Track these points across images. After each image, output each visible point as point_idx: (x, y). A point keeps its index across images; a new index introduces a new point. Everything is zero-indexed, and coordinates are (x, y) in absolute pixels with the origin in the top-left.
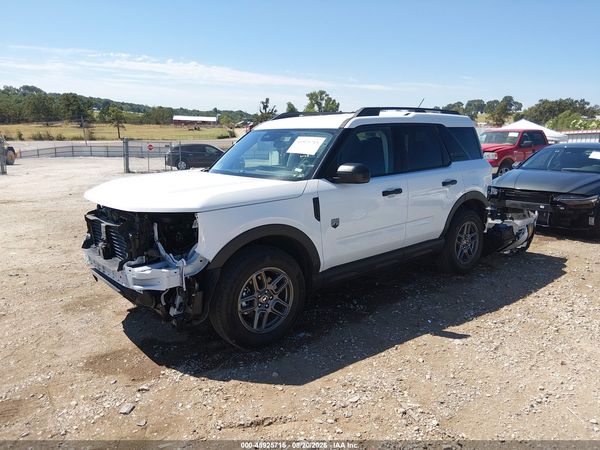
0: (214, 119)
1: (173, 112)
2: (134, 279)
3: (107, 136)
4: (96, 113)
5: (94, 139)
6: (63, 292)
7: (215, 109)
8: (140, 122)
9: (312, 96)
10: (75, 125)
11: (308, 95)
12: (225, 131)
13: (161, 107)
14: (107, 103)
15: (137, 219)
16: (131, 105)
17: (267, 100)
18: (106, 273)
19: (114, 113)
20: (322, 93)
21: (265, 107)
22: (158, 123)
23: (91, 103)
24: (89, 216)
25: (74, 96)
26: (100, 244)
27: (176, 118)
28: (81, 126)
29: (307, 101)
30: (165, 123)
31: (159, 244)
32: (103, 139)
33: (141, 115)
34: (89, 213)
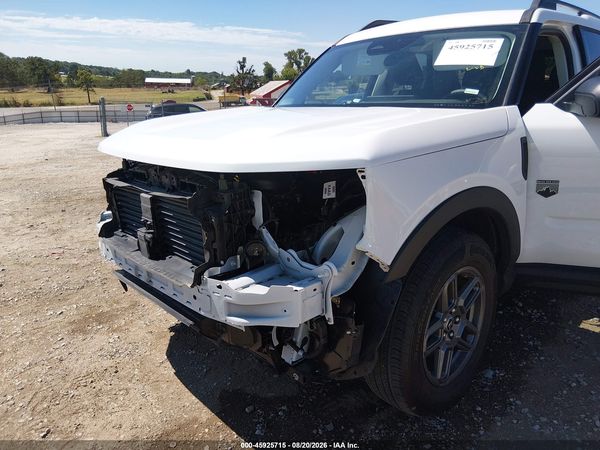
0: (188, 81)
1: (143, 74)
2: (229, 304)
3: (76, 100)
4: (64, 77)
5: (63, 105)
6: (61, 296)
7: (188, 71)
8: (111, 86)
9: (290, 55)
10: (42, 90)
11: (286, 55)
12: (201, 93)
13: (131, 70)
14: (75, 67)
15: (223, 184)
16: (100, 68)
17: (244, 59)
18: (156, 285)
19: (82, 77)
20: (301, 51)
21: (242, 67)
22: (129, 86)
23: (58, 66)
24: (110, 181)
25: (40, 60)
26: (142, 231)
27: (148, 80)
28: (49, 91)
29: (285, 61)
30: (136, 86)
31: (265, 231)
32: (72, 104)
33: (110, 78)
34: (110, 175)
